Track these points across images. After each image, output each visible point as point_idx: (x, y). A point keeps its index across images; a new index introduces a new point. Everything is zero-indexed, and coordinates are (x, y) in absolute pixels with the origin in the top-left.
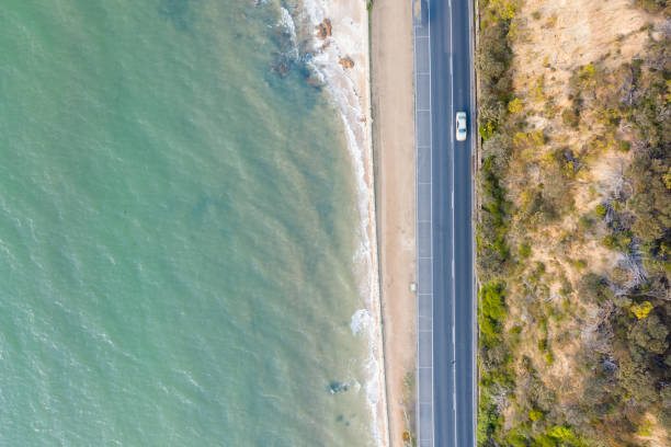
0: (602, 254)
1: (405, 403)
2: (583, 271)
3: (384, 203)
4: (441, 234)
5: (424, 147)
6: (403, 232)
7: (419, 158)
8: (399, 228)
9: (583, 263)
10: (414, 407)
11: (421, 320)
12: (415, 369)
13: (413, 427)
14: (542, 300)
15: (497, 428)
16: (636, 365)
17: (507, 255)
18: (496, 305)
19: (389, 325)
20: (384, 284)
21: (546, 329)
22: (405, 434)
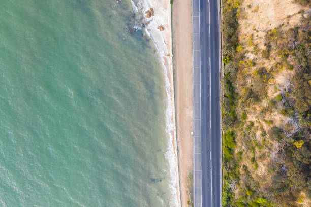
0: (280, 118)
1: (188, 187)
2: (271, 126)
3: (178, 94)
4: (205, 109)
5: (197, 68)
6: (187, 107)
7: (195, 73)
8: (185, 106)
9: (271, 122)
10: (193, 189)
12: (193, 172)
13: (192, 198)
14: (252, 139)
15: (231, 199)
16: (296, 169)
17: (236, 118)
18: (231, 141)
19: (181, 151)
20: (178, 132)
21: (254, 153)
22: (188, 202)
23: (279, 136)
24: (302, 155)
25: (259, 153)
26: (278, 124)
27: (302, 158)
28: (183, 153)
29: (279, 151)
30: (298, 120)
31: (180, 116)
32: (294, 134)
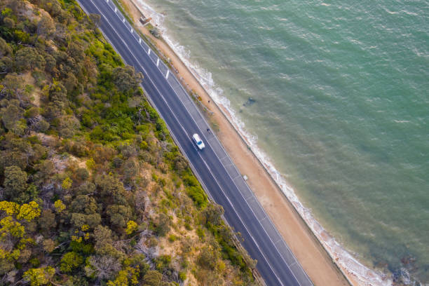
0: (165, 251)
1: (211, 114)
2: (168, 236)
3: (293, 215)
4: (249, 218)
5: (292, 264)
6: (271, 205)
7: (291, 255)
8: (275, 206)
9: (171, 241)
10: (204, 115)
11: (230, 162)
12: (217, 135)
13: (199, 105)
14: (177, 208)
15: (155, 130)
16: (119, 193)
17: (208, 227)
18: (195, 194)
19: (245, 149)
20: (262, 170)
21: (166, 193)
22: (201, 100)
23: (155, 226)
24: (121, 214)
25: (162, 195)
26: (164, 241)
27: (119, 209)
28: (240, 148)
29: (144, 207)
30: (146, 259)
31: (273, 189)
32: (141, 237)
